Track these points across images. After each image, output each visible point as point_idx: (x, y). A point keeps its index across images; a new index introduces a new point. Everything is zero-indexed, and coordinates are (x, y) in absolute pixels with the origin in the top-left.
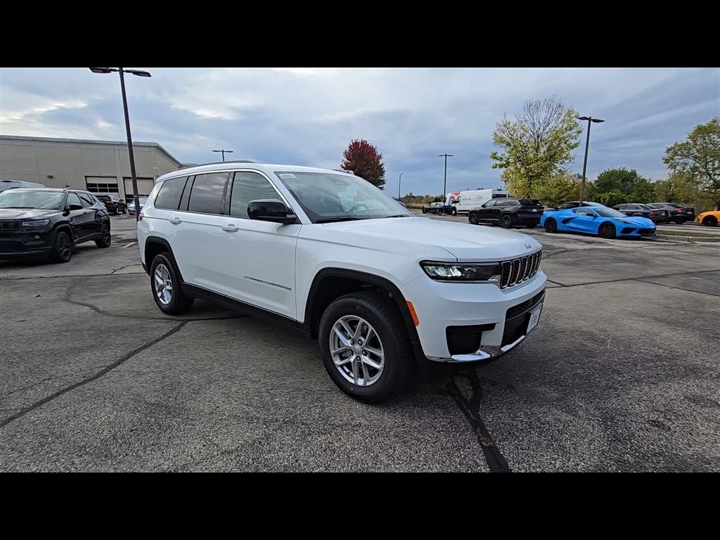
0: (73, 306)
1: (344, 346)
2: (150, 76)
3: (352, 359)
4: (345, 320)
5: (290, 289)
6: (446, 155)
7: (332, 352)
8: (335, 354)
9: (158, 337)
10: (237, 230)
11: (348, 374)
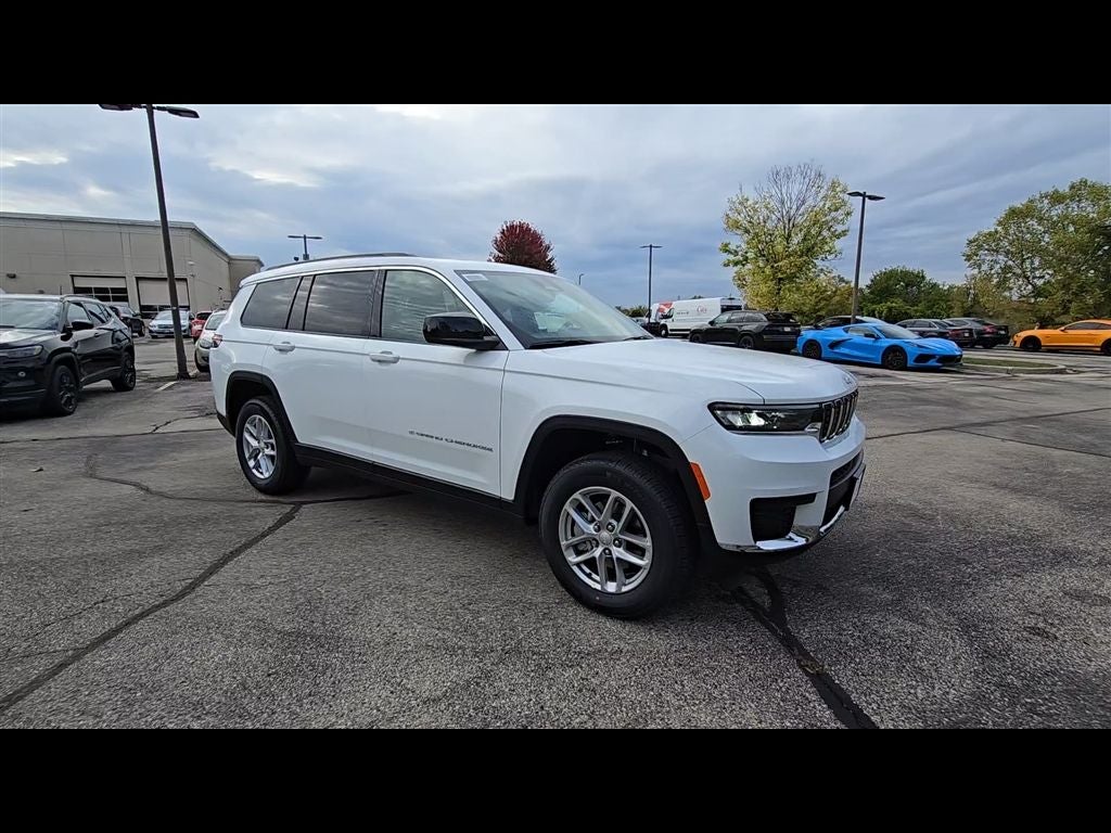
0: (105, 485)
1: (584, 533)
2: (197, 116)
3: (597, 552)
4: (584, 495)
5: (491, 450)
6: (651, 246)
7: (563, 543)
8: (568, 547)
9: (261, 530)
10: (396, 360)
11: (589, 576)
